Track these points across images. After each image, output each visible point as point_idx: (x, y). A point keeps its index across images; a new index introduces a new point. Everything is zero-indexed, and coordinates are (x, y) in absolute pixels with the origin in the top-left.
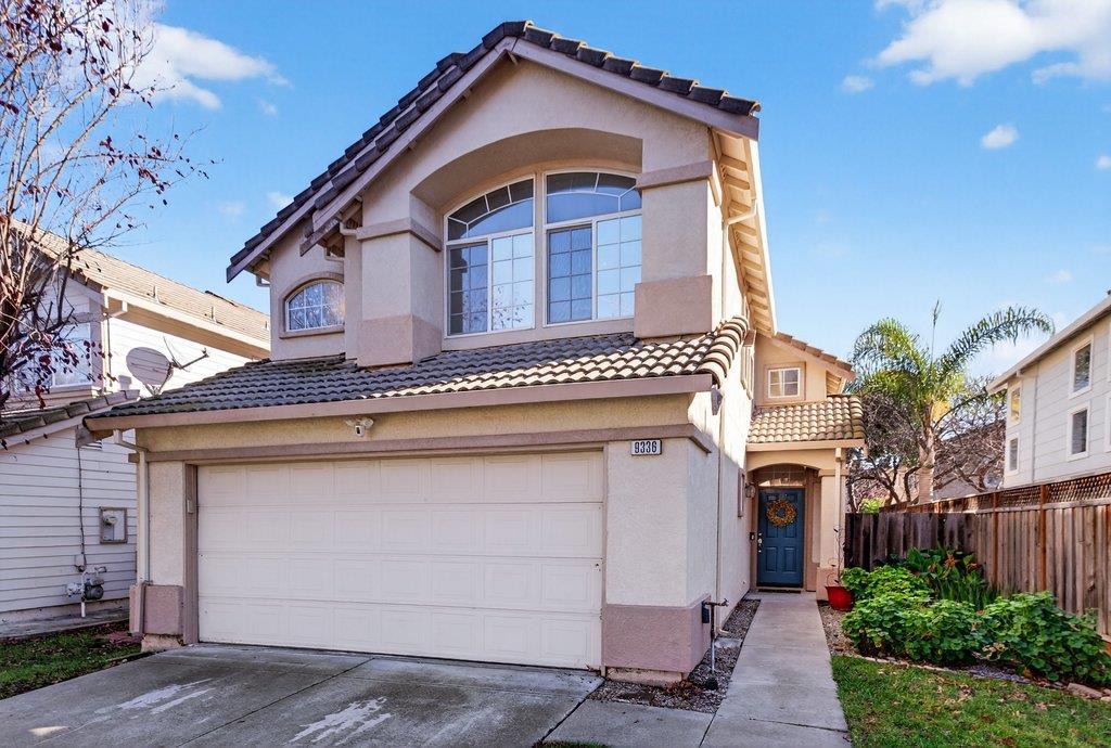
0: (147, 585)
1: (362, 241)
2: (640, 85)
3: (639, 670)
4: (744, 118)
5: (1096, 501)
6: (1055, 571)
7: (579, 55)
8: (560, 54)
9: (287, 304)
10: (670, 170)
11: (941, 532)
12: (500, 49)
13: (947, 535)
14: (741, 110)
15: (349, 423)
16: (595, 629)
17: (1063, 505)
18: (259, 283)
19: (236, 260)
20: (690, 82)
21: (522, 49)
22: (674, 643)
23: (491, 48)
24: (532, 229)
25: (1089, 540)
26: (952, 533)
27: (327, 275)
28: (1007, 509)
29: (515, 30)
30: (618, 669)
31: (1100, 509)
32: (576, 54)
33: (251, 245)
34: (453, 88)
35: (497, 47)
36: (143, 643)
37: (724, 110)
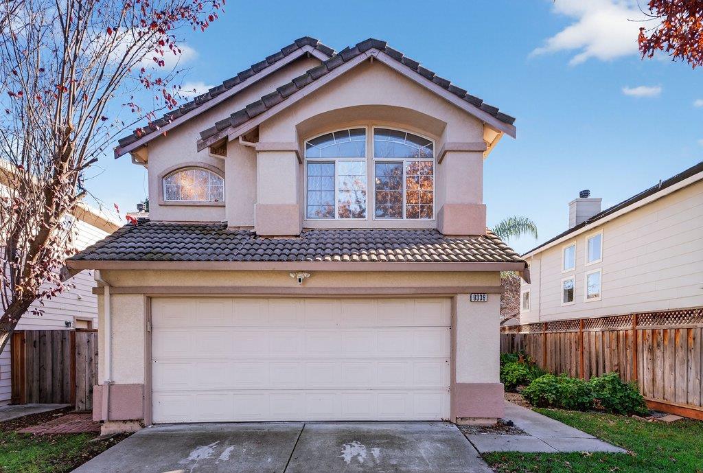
0: (111, 385)
1: (258, 151)
2: (454, 95)
3: (474, 419)
4: (509, 125)
5: (619, 328)
6: (590, 363)
7: (418, 70)
8: (407, 67)
9: (164, 181)
10: (464, 144)
11: (513, 344)
12: (369, 54)
13: (515, 345)
14: (507, 120)
15: (292, 276)
16: (447, 397)
17: (596, 330)
18: (134, 161)
19: (124, 143)
20: (482, 101)
21: (381, 56)
22: (496, 403)
23: (363, 52)
24: (365, 159)
25: (614, 346)
26: (518, 344)
27: (202, 165)
28: (555, 331)
29: (381, 46)
30: (462, 419)
31: (621, 332)
32: (417, 69)
33: (138, 135)
34: (336, 69)
35: (367, 52)
36: (103, 428)
37: (498, 119)
